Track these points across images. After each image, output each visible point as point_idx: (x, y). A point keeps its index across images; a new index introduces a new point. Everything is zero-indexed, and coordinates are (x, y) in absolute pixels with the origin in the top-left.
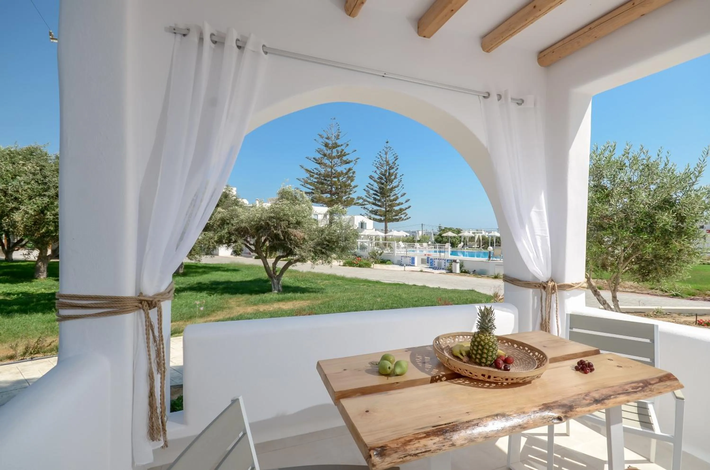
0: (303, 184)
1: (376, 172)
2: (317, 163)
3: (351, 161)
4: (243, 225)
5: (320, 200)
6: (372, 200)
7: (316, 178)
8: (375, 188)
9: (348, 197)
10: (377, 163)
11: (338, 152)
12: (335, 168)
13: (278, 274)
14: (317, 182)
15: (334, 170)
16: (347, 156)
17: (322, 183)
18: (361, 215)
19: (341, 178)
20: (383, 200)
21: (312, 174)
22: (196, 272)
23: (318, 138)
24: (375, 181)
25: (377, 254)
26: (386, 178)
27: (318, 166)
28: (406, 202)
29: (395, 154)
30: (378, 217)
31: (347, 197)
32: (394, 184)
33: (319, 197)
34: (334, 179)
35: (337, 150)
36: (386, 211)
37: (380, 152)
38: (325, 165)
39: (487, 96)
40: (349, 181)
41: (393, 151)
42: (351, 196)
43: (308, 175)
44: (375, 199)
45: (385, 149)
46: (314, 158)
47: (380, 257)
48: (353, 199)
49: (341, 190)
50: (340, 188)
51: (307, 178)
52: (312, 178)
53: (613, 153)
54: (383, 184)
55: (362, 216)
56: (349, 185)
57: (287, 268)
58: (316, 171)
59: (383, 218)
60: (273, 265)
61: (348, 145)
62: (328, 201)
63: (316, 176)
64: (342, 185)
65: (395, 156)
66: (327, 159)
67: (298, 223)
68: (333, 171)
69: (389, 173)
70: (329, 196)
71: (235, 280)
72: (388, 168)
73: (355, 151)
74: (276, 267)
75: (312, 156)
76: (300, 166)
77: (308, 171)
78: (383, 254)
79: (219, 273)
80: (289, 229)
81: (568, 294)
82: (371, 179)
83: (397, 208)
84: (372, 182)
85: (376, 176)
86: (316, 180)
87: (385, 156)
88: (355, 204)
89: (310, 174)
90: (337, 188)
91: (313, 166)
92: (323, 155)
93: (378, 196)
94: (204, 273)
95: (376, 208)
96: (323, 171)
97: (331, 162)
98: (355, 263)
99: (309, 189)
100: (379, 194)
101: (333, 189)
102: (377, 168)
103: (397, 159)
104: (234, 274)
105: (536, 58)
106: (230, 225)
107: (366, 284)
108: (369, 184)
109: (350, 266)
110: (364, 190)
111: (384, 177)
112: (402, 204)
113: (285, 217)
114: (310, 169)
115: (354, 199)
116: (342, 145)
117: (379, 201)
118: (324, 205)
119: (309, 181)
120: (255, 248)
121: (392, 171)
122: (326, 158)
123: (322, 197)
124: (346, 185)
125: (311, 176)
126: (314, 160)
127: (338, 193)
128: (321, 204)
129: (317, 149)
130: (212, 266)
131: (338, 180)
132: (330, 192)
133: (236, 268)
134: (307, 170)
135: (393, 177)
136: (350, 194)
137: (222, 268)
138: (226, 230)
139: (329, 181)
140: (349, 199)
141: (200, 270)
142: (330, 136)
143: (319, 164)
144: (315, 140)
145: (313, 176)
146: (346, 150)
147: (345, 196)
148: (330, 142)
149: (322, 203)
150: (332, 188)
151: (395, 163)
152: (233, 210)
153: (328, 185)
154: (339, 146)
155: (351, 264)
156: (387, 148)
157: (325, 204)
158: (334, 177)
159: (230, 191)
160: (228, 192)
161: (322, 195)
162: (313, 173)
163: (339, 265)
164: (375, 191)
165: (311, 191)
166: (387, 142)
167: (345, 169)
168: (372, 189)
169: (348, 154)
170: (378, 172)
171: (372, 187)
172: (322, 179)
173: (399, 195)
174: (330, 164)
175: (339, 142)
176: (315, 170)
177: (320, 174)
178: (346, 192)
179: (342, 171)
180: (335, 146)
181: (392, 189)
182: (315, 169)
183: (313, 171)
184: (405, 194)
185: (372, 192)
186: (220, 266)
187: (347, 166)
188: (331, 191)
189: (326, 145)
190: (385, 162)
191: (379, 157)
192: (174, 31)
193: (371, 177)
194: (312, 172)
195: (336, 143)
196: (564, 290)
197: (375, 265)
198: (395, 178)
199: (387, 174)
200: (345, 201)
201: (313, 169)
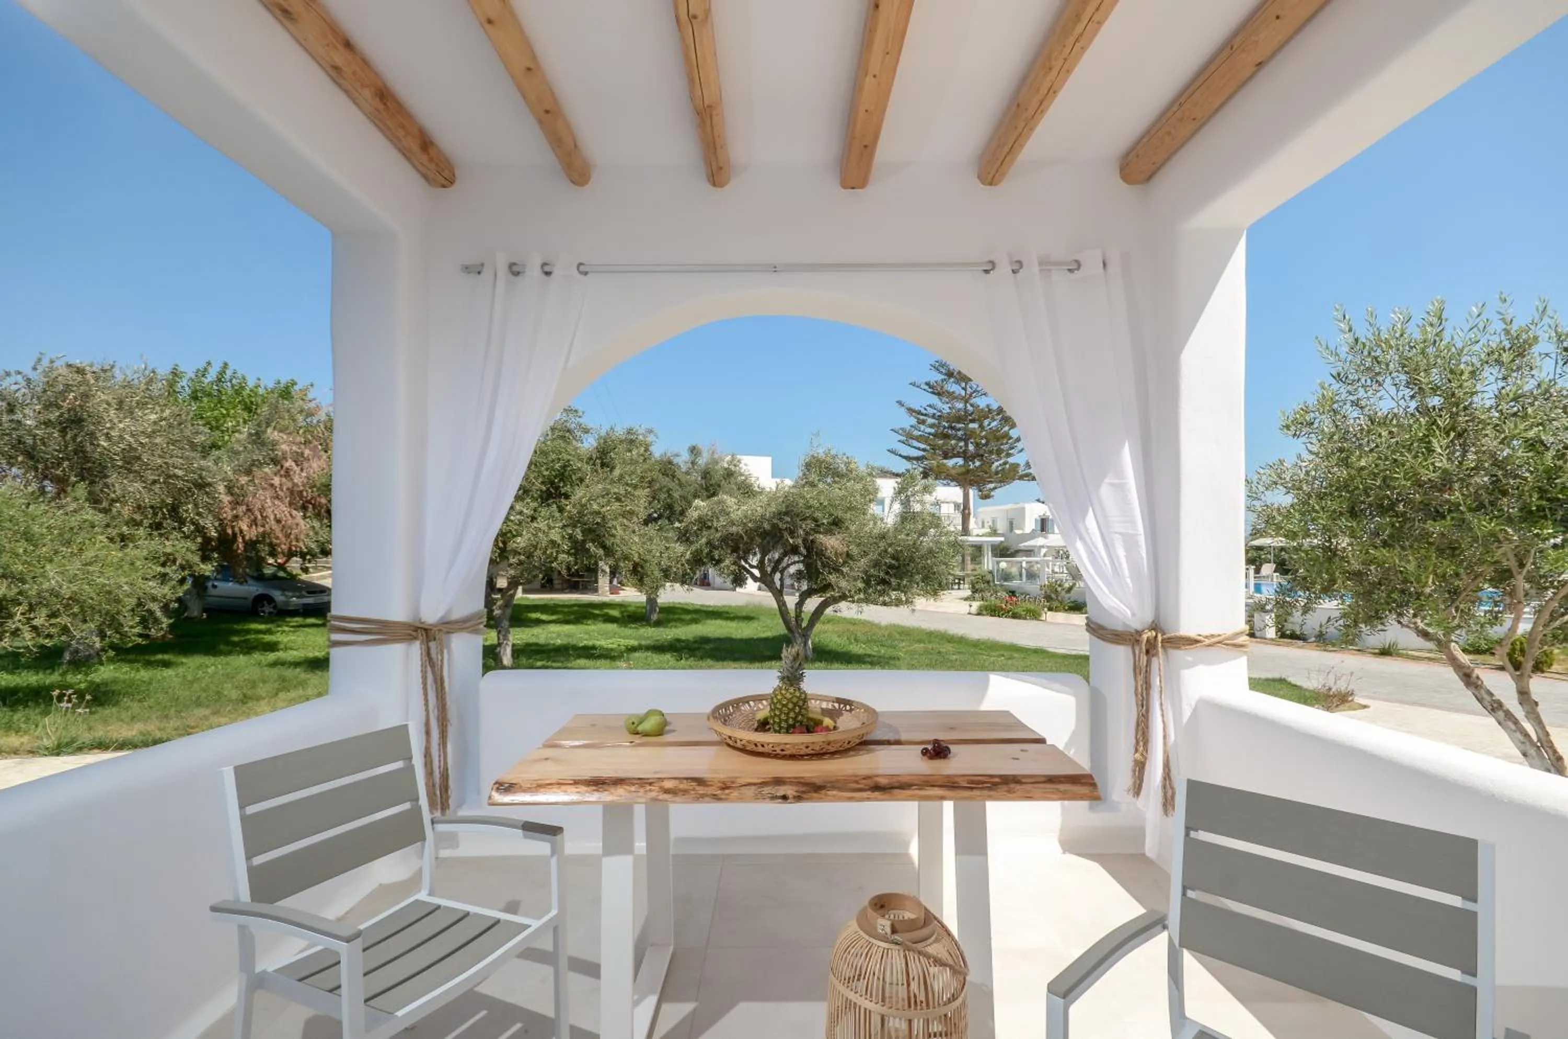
0: (904, 438)
2: (933, 393)
4: (734, 529)
5: (941, 472)
7: (931, 426)
9: (1005, 463)
12: (973, 401)
13: (804, 625)
14: (935, 435)
15: (972, 405)
17: (946, 436)
18: (1038, 501)
19: (986, 422)
21: (922, 417)
22: (681, 620)
25: (1059, 589)
27: (935, 400)
31: (1001, 462)
33: (938, 466)
34: (972, 426)
38: (952, 396)
39: (990, 268)
40: (1006, 428)
42: (1011, 460)
43: (913, 421)
46: (928, 384)
47: (1068, 595)
48: (1015, 466)
49: (989, 448)
50: (986, 444)
51: (912, 426)
52: (922, 427)
53: (1441, 328)
55: (1040, 504)
56: (1007, 436)
57: (822, 613)
58: (931, 411)
60: (796, 608)
62: (959, 474)
63: (930, 421)
64: (990, 437)
66: (954, 382)
67: (837, 523)
68: (970, 408)
70: (960, 461)
71: (739, 637)
74: (801, 611)
75: (921, 381)
76: (898, 402)
77: (914, 411)
78: (1075, 589)
79: (719, 622)
80: (817, 536)
81: (1190, 659)
86: (932, 431)
88: (1021, 478)
89: (918, 419)
90: (977, 445)
91: (924, 400)
92: (946, 374)
94: (695, 621)
96: (946, 408)
97: (965, 389)
98: (1002, 609)
99: (919, 449)
104: (743, 625)
105: (1118, 171)
106: (713, 530)
107: (1005, 654)
109: (991, 616)
113: (808, 513)
114: (917, 408)
115: (1018, 465)
118: (952, 484)
119: (916, 433)
120: (760, 572)
122: (952, 380)
123: (944, 465)
124: (999, 437)
125: (919, 423)
126: (926, 387)
127: (982, 456)
128: (945, 482)
129: (933, 363)
130: (711, 609)
131: (981, 426)
132: (965, 455)
133: (752, 615)
134: (911, 411)
136: (1008, 455)
137: (727, 613)
138: (704, 540)
139: (959, 429)
140: (1007, 466)
141: (688, 617)
143: (939, 394)
145: (923, 422)
147: (997, 461)
149: (945, 478)
150: (966, 445)
152: (719, 502)
153: (960, 439)
155: (993, 611)
157: (952, 480)
158: (973, 421)
159: (735, 466)
160: (732, 468)
161: (945, 461)
162: (926, 415)
163: (969, 613)
165: (921, 453)
172: (945, 428)
174: (963, 393)
176: (928, 408)
177: (939, 416)
178: (999, 452)
179: (988, 406)
182: (930, 406)
183: (924, 412)
186: (726, 609)
188: (965, 452)
192: (467, 269)
194: (922, 414)
196: (1178, 648)
197: (1049, 613)
200: (997, 473)
201: (924, 406)
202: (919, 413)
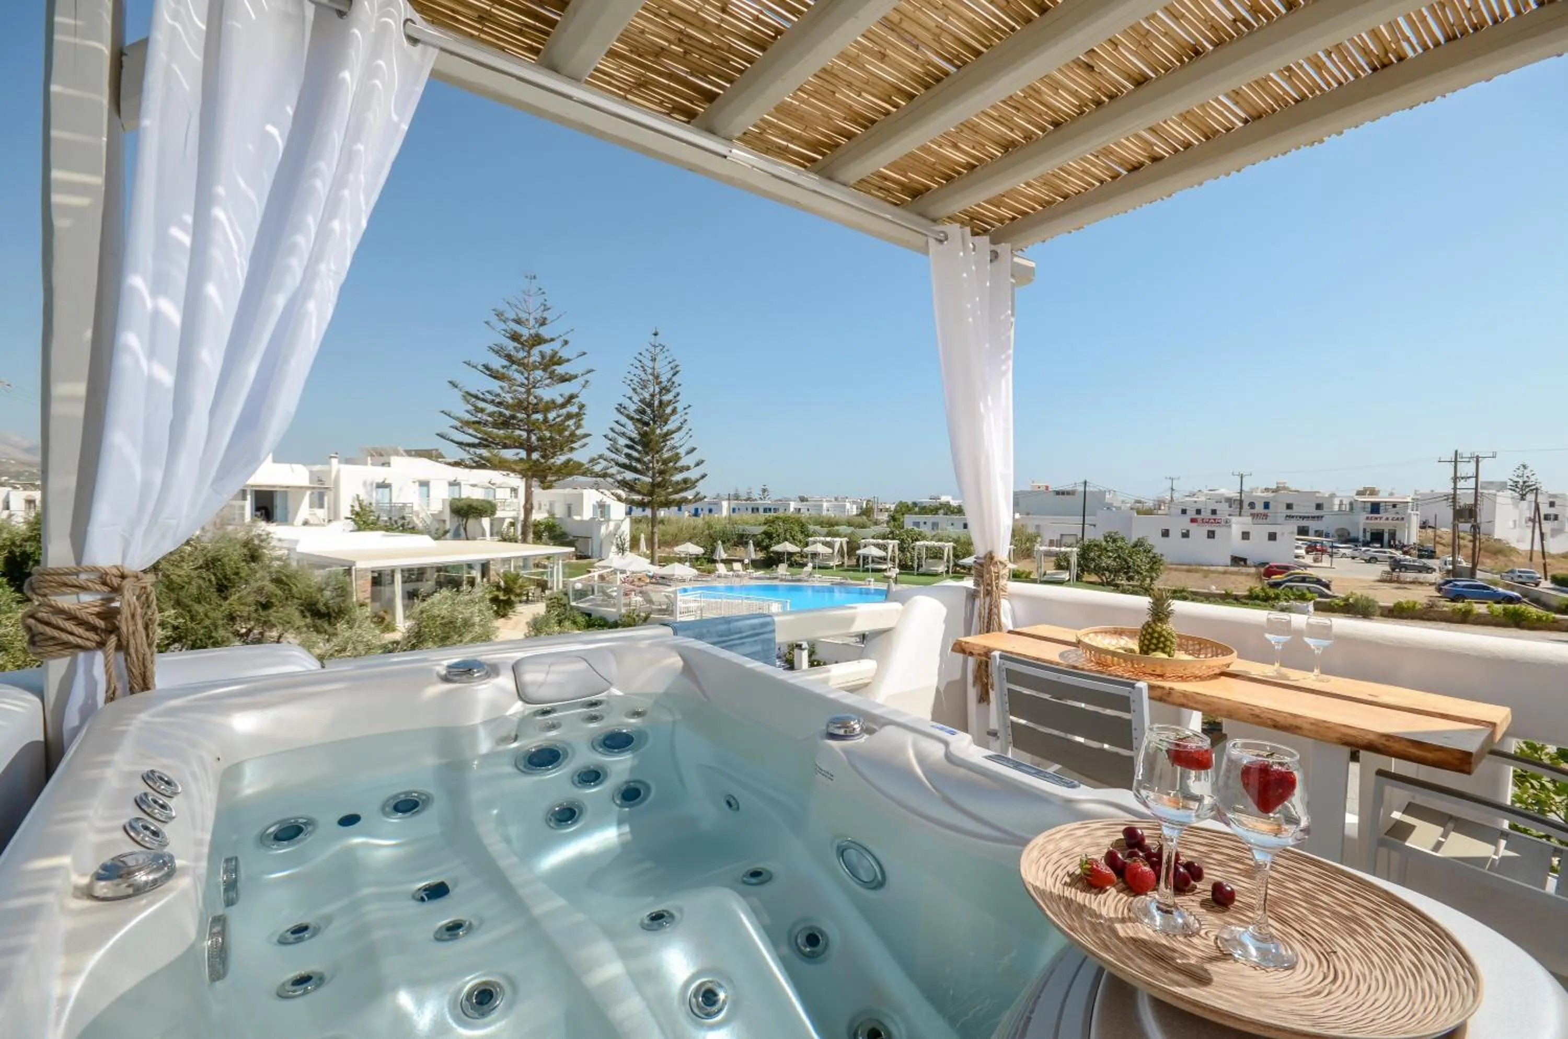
0: (458, 424)
1: (630, 398)
2: (490, 376)
3: (576, 377)
6: (623, 460)
7: (490, 413)
8: (628, 433)
9: (569, 459)
10: (634, 378)
11: (543, 356)
12: (537, 392)
14: (492, 423)
15: (535, 397)
16: (566, 364)
19: (550, 415)
20: (646, 459)
23: (494, 320)
24: (631, 418)
26: (653, 411)
27: (494, 384)
28: (697, 465)
29: (674, 360)
30: (637, 497)
31: (564, 457)
32: (671, 426)
33: (496, 456)
34: (535, 417)
35: (541, 352)
36: (653, 485)
37: (641, 354)
38: (512, 383)
41: (667, 354)
42: (574, 457)
43: (469, 406)
44: (628, 456)
45: (652, 349)
46: (484, 365)
48: (579, 462)
49: (553, 444)
50: (550, 437)
51: (467, 411)
52: (479, 414)
54: (647, 424)
55: (598, 493)
58: (490, 397)
59: (646, 499)
61: (566, 342)
62: (519, 465)
63: (489, 408)
64: (555, 431)
65: (671, 365)
66: (516, 369)
68: (532, 397)
69: (661, 402)
70: (522, 453)
72: (657, 390)
73: (584, 354)
75: (480, 360)
76: (450, 382)
77: (471, 396)
82: (621, 413)
83: (678, 477)
84: (624, 420)
85: (632, 408)
86: (490, 419)
87: (651, 364)
88: (585, 472)
89: (475, 404)
90: (541, 437)
91: (484, 384)
92: (506, 359)
93: (636, 450)
95: (629, 476)
96: (506, 397)
97: (527, 379)
99: (473, 436)
100: (639, 448)
101: (534, 438)
102: (634, 390)
103: (677, 372)
108: (617, 422)
110: (605, 436)
111: (648, 411)
112: (688, 468)
114: (474, 392)
116: (552, 340)
117: (638, 460)
119: (471, 419)
121: (666, 398)
122: (514, 366)
123: (505, 455)
124: (563, 431)
125: (476, 409)
126: (485, 370)
131: (545, 419)
132: (526, 445)
134: (468, 394)
135: (669, 410)
136: (571, 452)
139: (522, 419)
140: (571, 462)
142: (523, 316)
143: (498, 379)
144: (487, 323)
145: (480, 408)
146: (564, 353)
148: (525, 332)
149: (503, 468)
150: (529, 437)
151: (673, 383)
153: (521, 429)
154: (546, 341)
156: (655, 346)
157: (513, 471)
158: (535, 412)
161: (505, 451)
162: (483, 401)
164: (631, 439)
165: (477, 441)
166: (656, 334)
167: (561, 395)
168: (623, 434)
169: (568, 360)
170: (636, 398)
171: (623, 429)
172: (506, 416)
173: (682, 451)
174: (526, 382)
175: (545, 332)
176: (487, 394)
177: (499, 404)
178: (562, 448)
179: (553, 399)
180: (538, 340)
181: (666, 436)
182: (488, 392)
183: (482, 396)
184: (693, 449)
185: (622, 441)
187: (567, 389)
188: (527, 443)
189: (515, 337)
190: (651, 377)
191: (638, 364)
193: (621, 409)
194: (479, 400)
195: (537, 335)
198: (674, 411)
199: (656, 403)
200: (560, 469)
201: (483, 390)
202: (476, 397)
